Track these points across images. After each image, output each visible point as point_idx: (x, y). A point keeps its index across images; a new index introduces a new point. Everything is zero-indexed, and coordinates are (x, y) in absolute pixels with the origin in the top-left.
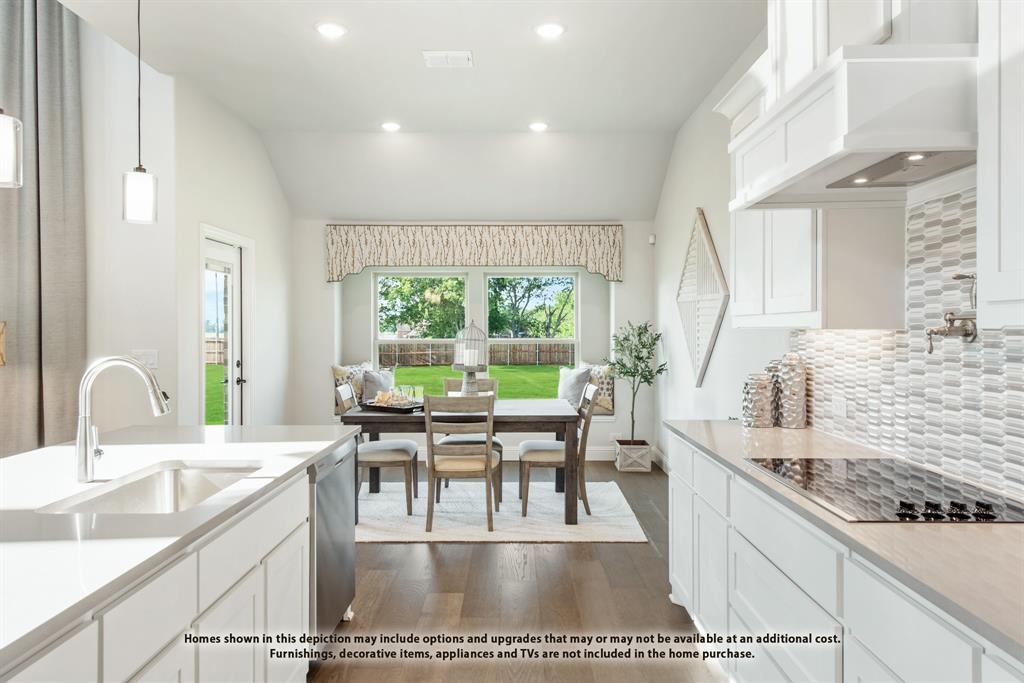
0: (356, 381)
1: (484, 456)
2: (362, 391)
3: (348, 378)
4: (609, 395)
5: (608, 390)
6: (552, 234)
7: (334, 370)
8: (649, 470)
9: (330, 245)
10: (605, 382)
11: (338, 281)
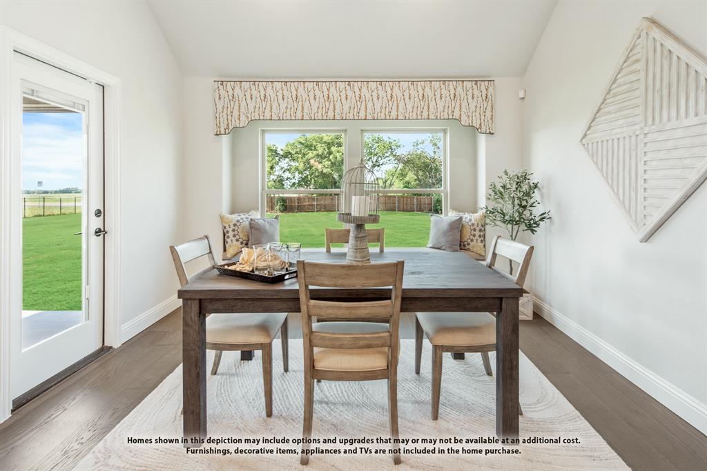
0: (243, 228)
1: (386, 349)
2: (248, 237)
3: (235, 225)
4: (482, 242)
5: (480, 236)
6: (427, 89)
7: (222, 218)
8: (531, 318)
9: (217, 101)
10: (478, 229)
11: (225, 134)
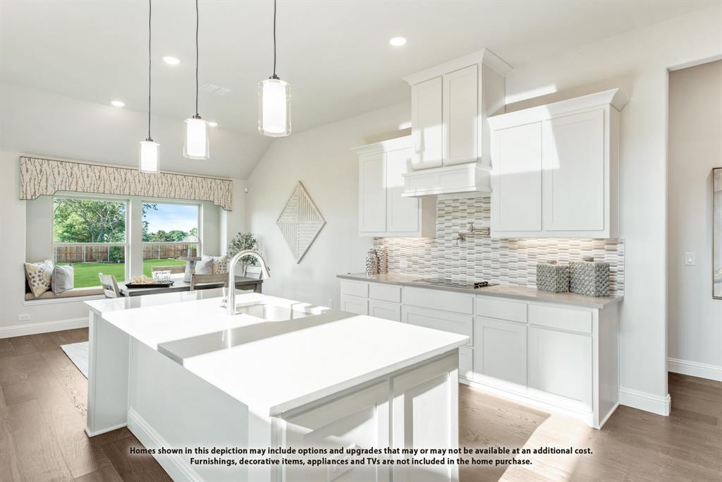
0: (46, 274)
3: (39, 271)
5: (224, 269)
6: (194, 182)
7: (26, 266)
9: (24, 173)
10: (222, 265)
11: (31, 199)
